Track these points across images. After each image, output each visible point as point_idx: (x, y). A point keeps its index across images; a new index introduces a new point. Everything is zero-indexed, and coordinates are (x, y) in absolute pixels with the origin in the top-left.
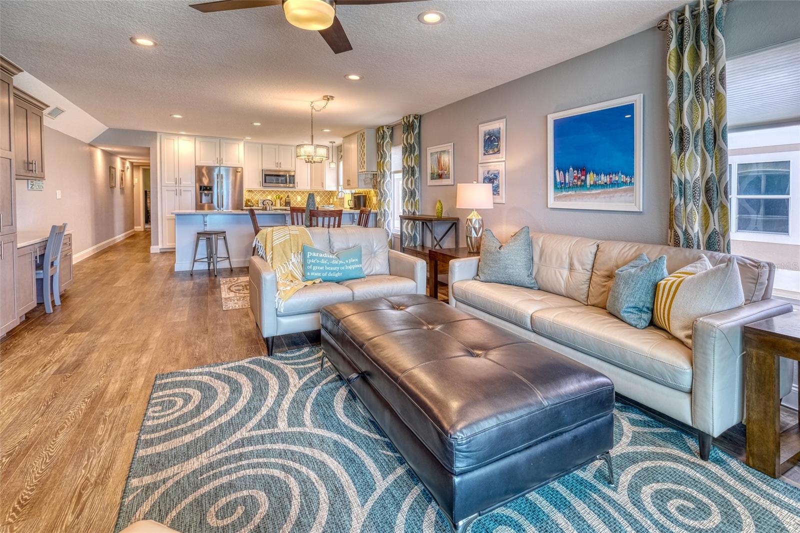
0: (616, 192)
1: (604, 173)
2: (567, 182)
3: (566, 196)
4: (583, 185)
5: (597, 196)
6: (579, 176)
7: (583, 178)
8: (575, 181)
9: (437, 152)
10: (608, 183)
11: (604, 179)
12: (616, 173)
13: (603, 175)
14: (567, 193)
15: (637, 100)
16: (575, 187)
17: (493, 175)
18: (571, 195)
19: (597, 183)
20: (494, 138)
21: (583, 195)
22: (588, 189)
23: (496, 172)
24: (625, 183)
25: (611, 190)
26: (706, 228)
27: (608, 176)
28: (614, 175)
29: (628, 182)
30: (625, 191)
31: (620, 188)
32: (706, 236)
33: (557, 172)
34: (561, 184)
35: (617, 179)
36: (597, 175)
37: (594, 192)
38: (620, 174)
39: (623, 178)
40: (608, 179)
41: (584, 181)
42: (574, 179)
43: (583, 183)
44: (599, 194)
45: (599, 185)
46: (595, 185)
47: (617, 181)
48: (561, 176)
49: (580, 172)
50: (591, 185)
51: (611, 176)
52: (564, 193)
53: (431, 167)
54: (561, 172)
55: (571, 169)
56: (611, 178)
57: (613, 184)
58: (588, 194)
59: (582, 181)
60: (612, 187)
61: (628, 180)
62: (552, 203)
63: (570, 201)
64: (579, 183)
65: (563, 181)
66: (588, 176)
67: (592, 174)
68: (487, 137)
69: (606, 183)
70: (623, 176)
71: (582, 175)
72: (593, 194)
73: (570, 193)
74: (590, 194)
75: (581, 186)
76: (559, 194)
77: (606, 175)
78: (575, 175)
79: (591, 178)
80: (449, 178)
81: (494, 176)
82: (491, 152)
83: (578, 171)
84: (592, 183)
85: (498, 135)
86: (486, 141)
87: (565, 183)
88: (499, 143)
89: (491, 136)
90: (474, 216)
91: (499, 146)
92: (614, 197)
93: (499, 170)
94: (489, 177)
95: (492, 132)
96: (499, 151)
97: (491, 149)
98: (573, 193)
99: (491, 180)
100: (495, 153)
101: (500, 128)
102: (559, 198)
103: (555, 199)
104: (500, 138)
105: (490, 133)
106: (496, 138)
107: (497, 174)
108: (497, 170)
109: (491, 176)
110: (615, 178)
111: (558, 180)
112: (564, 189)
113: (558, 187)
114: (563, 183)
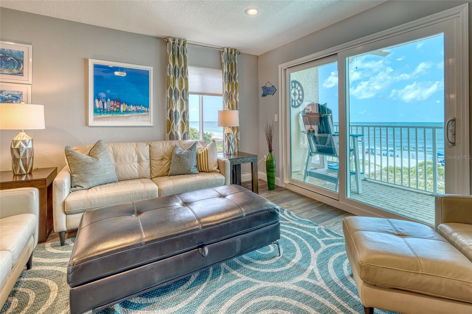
0: (140, 115)
1: (132, 105)
2: (105, 107)
3: (105, 118)
4: (118, 111)
5: (128, 117)
6: (115, 105)
7: (118, 106)
8: (112, 108)
10: (135, 110)
11: (132, 108)
12: (140, 105)
13: (131, 106)
14: (105, 116)
15: (150, 69)
16: (111, 112)
18: (109, 117)
19: (128, 110)
20: (11, 59)
21: (118, 117)
22: (122, 114)
24: (144, 111)
25: (137, 114)
26: (183, 131)
27: (135, 106)
28: (138, 106)
29: (146, 110)
30: (145, 115)
31: (142, 114)
32: (183, 134)
33: (97, 101)
34: (100, 109)
35: (140, 109)
36: (128, 105)
37: (125, 115)
38: (142, 106)
39: (144, 108)
40: (135, 109)
41: (119, 108)
42: (111, 106)
43: (118, 110)
45: (129, 111)
46: (126, 111)
47: (140, 110)
49: (115, 102)
50: (123, 111)
51: (137, 107)
52: (103, 115)
55: (109, 100)
56: (136, 108)
57: (138, 111)
58: (122, 117)
59: (117, 108)
60: (137, 113)
61: (146, 109)
62: (91, 122)
63: (108, 121)
64: (115, 110)
65: (102, 107)
66: (122, 106)
67: (124, 104)
69: (133, 111)
70: (143, 107)
72: (126, 117)
74: (123, 117)
75: (116, 111)
76: (98, 117)
77: (133, 105)
78: (112, 104)
79: (123, 107)
81: (13, 96)
83: (114, 102)
84: (124, 110)
87: (104, 109)
88: (22, 66)
89: (6, 56)
90: (22, 137)
91: (21, 68)
92: (138, 118)
93: (22, 92)
94: (3, 97)
95: (8, 52)
96: (21, 74)
97: (7, 69)
98: (111, 115)
99: (8, 100)
100: (15, 74)
101: (23, 52)
102: (99, 119)
103: (94, 119)
104: (23, 62)
105: (5, 52)
106: (17, 60)
107: (18, 95)
108: (18, 92)
109: (7, 96)
110: (139, 108)
111: (98, 106)
112: (103, 112)
113: (98, 111)
114: (102, 109)
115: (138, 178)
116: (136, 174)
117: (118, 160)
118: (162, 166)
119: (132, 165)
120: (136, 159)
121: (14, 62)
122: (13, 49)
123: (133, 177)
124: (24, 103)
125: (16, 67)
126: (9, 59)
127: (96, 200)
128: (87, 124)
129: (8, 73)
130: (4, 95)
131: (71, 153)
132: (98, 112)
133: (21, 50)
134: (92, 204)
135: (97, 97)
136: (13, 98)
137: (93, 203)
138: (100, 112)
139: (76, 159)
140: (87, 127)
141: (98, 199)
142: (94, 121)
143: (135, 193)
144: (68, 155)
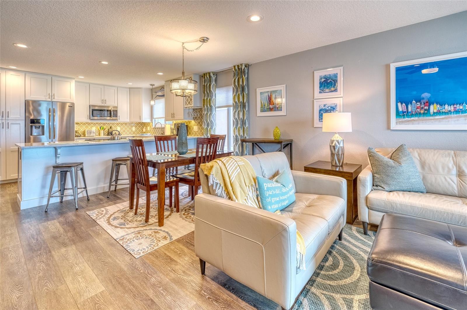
0: (460, 117)
2: (410, 110)
3: (408, 121)
4: (427, 113)
5: (441, 120)
6: (422, 106)
7: (426, 108)
8: (419, 110)
9: (268, 92)
10: (453, 111)
11: (447, 108)
12: (461, 104)
13: (447, 105)
14: (409, 119)
16: (418, 114)
17: (329, 108)
18: (414, 120)
19: (441, 111)
20: (330, 81)
21: (426, 120)
22: (432, 116)
23: (333, 105)
25: (455, 115)
27: (452, 106)
28: (458, 105)
31: (464, 114)
33: (399, 104)
34: (403, 112)
36: (441, 105)
37: (437, 117)
38: (465, 104)
41: (428, 110)
42: (418, 108)
43: (426, 112)
44: (442, 119)
45: (443, 112)
46: (439, 113)
47: (462, 109)
48: (403, 106)
49: (423, 104)
50: (434, 113)
51: (456, 105)
52: (407, 119)
53: (261, 102)
54: (404, 104)
55: (414, 101)
56: (455, 108)
57: (457, 112)
58: (432, 119)
59: (426, 110)
60: (456, 114)
62: (393, 126)
63: (413, 124)
64: (422, 111)
65: (406, 110)
66: (432, 107)
67: (435, 105)
68: (323, 80)
69: (450, 111)
70: (466, 106)
71: (425, 106)
72: (438, 119)
73: (412, 118)
74: (434, 119)
75: (424, 113)
76: (402, 120)
77: (450, 105)
78: (418, 106)
79: (434, 108)
80: (281, 110)
82: (327, 91)
83: (421, 103)
84: (435, 111)
85: (334, 78)
86: (321, 84)
87: (407, 112)
88: (336, 84)
89: (327, 80)
90: (337, 137)
91: (336, 86)
92: (458, 120)
93: (337, 104)
94: (325, 109)
95: (328, 77)
96: (336, 90)
97: (328, 89)
98: (416, 118)
99: (328, 111)
100: (332, 91)
101: (337, 74)
102: (402, 122)
103: (397, 123)
104: (337, 81)
105: (327, 77)
106: (333, 80)
107: (334, 106)
108: (335, 104)
109: (328, 108)
110: (459, 107)
111: (400, 109)
112: (406, 116)
113: (401, 114)
114: (405, 112)
115: (457, 195)
116: (455, 190)
117: (426, 169)
119: (447, 178)
120: (454, 171)
121: (332, 83)
122: (331, 73)
123: (449, 193)
124: (337, 112)
125: (333, 86)
126: (329, 81)
127: (398, 205)
128: (389, 128)
129: (328, 91)
130: (326, 108)
131: (373, 154)
132: (401, 116)
133: (335, 73)
134: (393, 208)
135: (400, 100)
136: (332, 109)
137: (395, 207)
138: (403, 116)
139: (377, 161)
140: (389, 131)
141: (400, 204)
142: (397, 124)
143: (453, 214)
144: (370, 156)
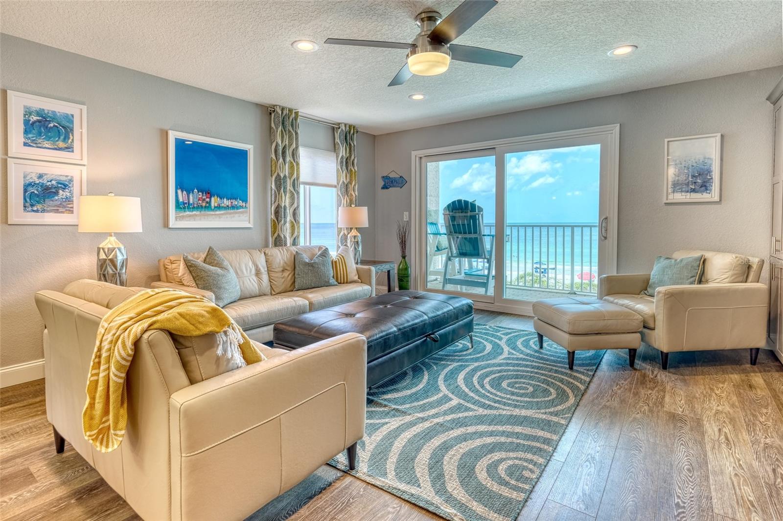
0: (236, 213)
1: (226, 198)
2: (191, 202)
3: (190, 216)
4: (208, 207)
5: (221, 216)
6: (203, 197)
7: (208, 200)
8: (200, 202)
10: (230, 206)
11: (226, 202)
12: (236, 199)
13: (225, 199)
14: (191, 213)
15: (249, 147)
16: (199, 208)
17: (53, 182)
18: (196, 215)
19: (221, 205)
20: (55, 126)
21: (208, 214)
22: (213, 210)
23: (64, 178)
24: (242, 207)
25: (232, 211)
26: (292, 235)
27: (229, 200)
28: (234, 200)
29: (244, 206)
30: (242, 213)
31: (239, 211)
32: (293, 238)
33: (179, 192)
34: (184, 204)
35: (236, 203)
36: (221, 198)
37: (218, 213)
38: (238, 200)
39: (241, 203)
40: (230, 203)
41: (210, 203)
42: (199, 200)
43: (207, 205)
44: (222, 214)
45: (222, 207)
46: (219, 207)
47: (236, 205)
48: (184, 195)
49: (204, 194)
50: (215, 207)
51: (232, 201)
52: (188, 213)
54: (185, 192)
55: (196, 190)
56: (232, 203)
57: (234, 207)
58: (213, 215)
59: (207, 202)
60: (233, 209)
61: (244, 204)
62: (172, 223)
63: (195, 220)
64: (204, 204)
65: (187, 201)
66: (213, 199)
67: (216, 197)
69: (228, 206)
70: (240, 201)
71: (207, 198)
72: (218, 214)
73: (194, 213)
74: (215, 214)
75: (205, 207)
76: (182, 214)
77: (228, 199)
78: (200, 196)
79: (215, 201)
81: (59, 183)
82: (47, 146)
83: (203, 194)
84: (216, 205)
85: (65, 124)
86: (30, 124)
87: (189, 204)
91: (70, 140)
92: (234, 217)
93: (72, 177)
97: (48, 140)
98: (198, 213)
100: (60, 149)
102: (182, 218)
103: (177, 218)
106: (63, 127)
107: (66, 181)
108: (67, 176)
111: (181, 199)
112: (187, 209)
113: (181, 206)
114: (186, 203)
115: (258, 295)
116: (257, 290)
118: (283, 280)
120: (254, 271)
123: (254, 295)
125: (62, 138)
128: (166, 225)
132: (182, 208)
135: (179, 185)
138: (184, 208)
140: (166, 230)
142: (177, 220)
